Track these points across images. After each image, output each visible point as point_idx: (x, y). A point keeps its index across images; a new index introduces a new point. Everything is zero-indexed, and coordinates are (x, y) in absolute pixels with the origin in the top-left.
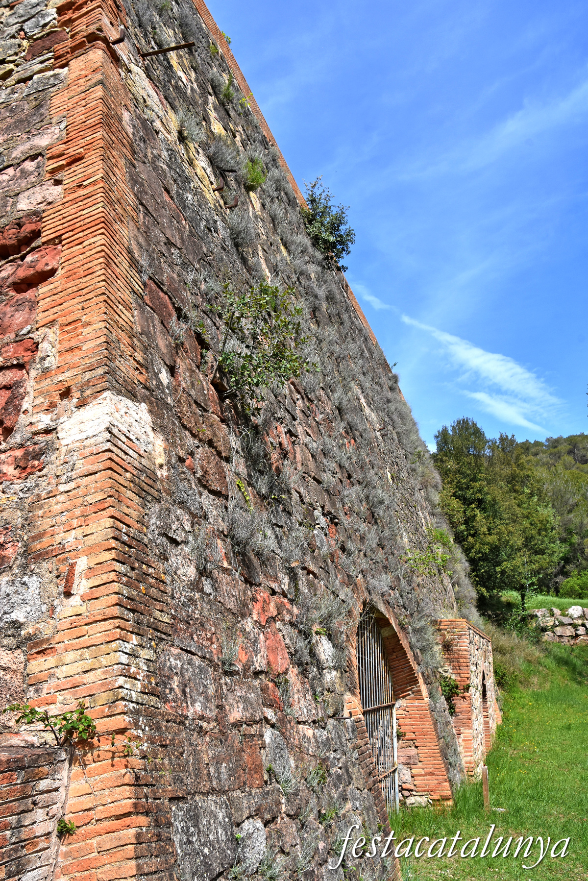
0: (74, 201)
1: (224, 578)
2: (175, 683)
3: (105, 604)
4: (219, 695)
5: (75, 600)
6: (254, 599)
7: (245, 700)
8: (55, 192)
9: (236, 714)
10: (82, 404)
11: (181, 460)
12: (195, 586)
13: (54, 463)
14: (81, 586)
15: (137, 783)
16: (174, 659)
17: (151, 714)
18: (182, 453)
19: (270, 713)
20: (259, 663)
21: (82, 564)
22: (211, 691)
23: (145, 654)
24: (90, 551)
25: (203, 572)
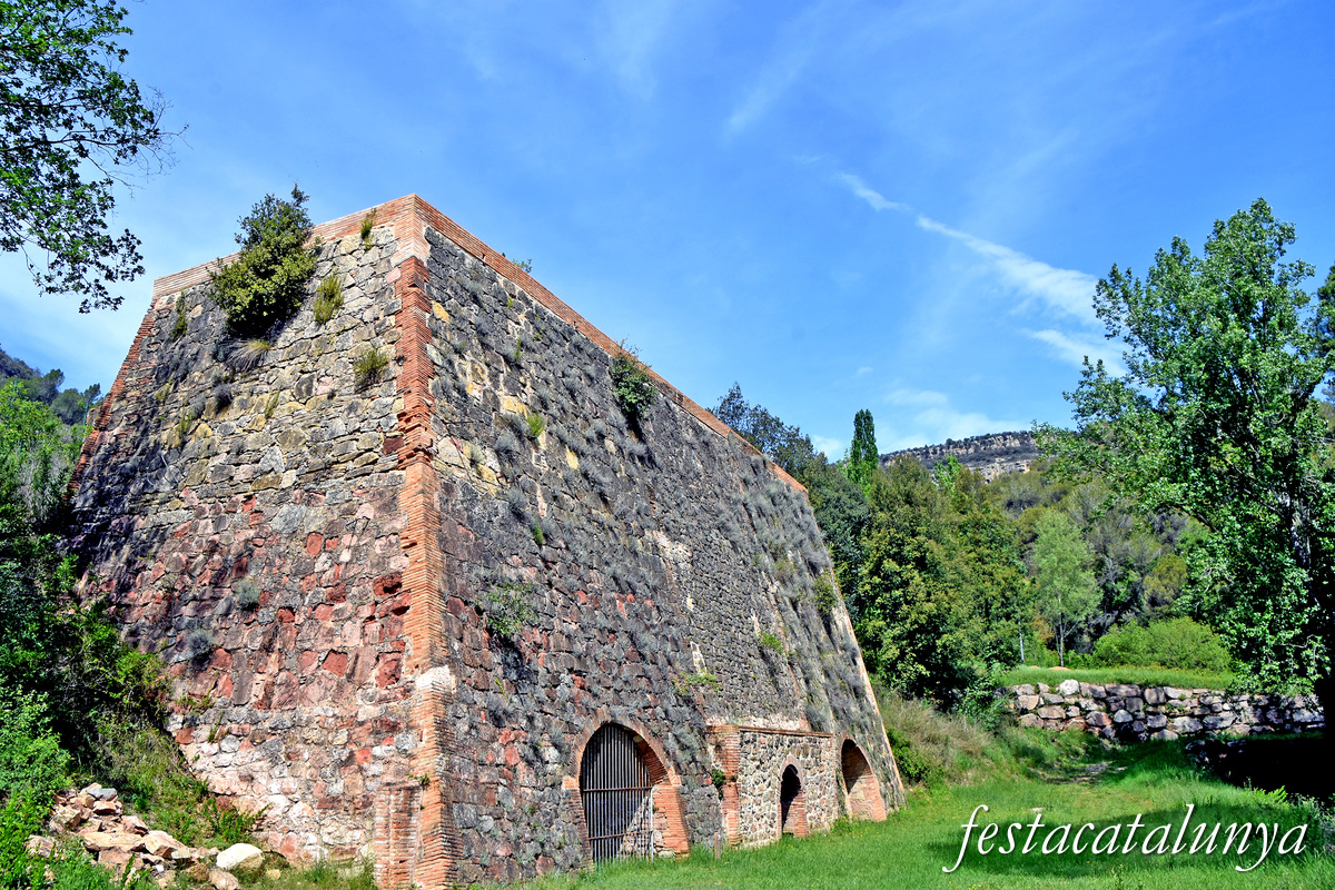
0: (414, 570)
1: (483, 728)
2: (456, 768)
3: (432, 744)
4: (476, 772)
5: (423, 743)
6: (500, 734)
7: (489, 775)
8: (406, 561)
9: (484, 779)
10: (423, 673)
11: (464, 682)
12: (468, 733)
13: (414, 694)
14: (425, 738)
15: (441, 795)
16: (456, 760)
17: (447, 777)
18: (464, 679)
19: (503, 781)
20: (500, 760)
21: (425, 731)
22: (472, 771)
23: (445, 759)
24: (427, 727)
25: (471, 727)
